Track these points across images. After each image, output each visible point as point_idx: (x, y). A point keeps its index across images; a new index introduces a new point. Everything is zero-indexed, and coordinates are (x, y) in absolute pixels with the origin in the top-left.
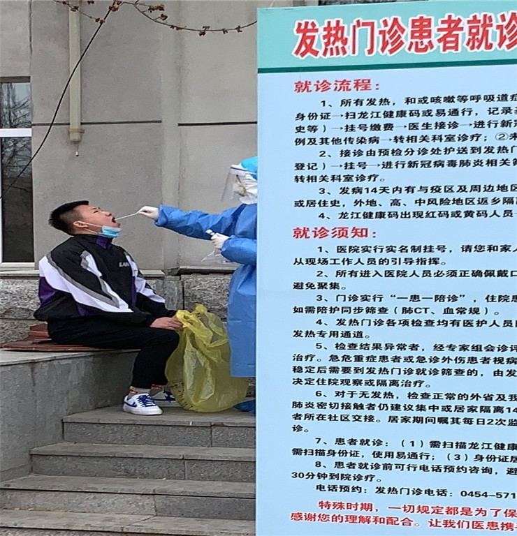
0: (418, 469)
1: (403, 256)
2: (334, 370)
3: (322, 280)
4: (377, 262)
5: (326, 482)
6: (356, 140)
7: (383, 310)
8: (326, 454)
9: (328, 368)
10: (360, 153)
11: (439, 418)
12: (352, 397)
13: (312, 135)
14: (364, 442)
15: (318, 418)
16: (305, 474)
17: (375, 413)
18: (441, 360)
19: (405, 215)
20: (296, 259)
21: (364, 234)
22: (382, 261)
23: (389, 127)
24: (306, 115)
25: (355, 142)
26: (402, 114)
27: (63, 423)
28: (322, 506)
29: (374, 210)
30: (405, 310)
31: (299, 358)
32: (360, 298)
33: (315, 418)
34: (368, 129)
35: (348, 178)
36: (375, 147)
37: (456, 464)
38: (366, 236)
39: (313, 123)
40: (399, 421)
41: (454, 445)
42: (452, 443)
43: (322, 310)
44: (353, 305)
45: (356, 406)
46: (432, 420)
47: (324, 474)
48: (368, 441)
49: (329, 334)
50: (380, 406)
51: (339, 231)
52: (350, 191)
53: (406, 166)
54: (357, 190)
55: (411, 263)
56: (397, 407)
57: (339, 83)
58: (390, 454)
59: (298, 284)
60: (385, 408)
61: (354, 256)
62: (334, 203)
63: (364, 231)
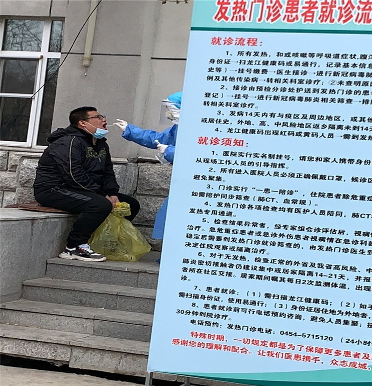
0: (255, 313)
1: (263, 161)
2: (211, 238)
3: (212, 174)
4: (247, 164)
5: (197, 318)
6: (244, 79)
7: (247, 198)
8: (199, 298)
9: (208, 236)
10: (245, 88)
11: (272, 277)
12: (220, 258)
13: (217, 74)
14: (224, 291)
15: (197, 271)
16: (185, 311)
17: (233, 270)
18: (278, 236)
19: (268, 132)
20: (198, 159)
21: (241, 144)
22: (250, 164)
23: (265, 71)
24: (216, 60)
25: (243, 81)
26: (274, 63)
27: (47, 264)
28: (192, 335)
29: (249, 128)
30: (261, 199)
31: (191, 228)
32: (233, 188)
33: (196, 271)
34: (252, 72)
35: (236, 105)
36: (255, 85)
37: (279, 311)
38: (242, 145)
39: (219, 66)
40: (247, 277)
41: (280, 297)
42: (279, 295)
43: (209, 195)
44: (229, 193)
45: (222, 265)
46: (267, 278)
47: (197, 312)
48: (226, 290)
49: (211, 213)
50: (236, 266)
51: (226, 141)
52: (236, 114)
53: (272, 99)
54: (240, 114)
55: (268, 166)
56: (247, 267)
57: (238, 40)
58: (239, 301)
59: (197, 175)
60: (240, 267)
61: (233, 159)
62: (226, 121)
63: (241, 142)
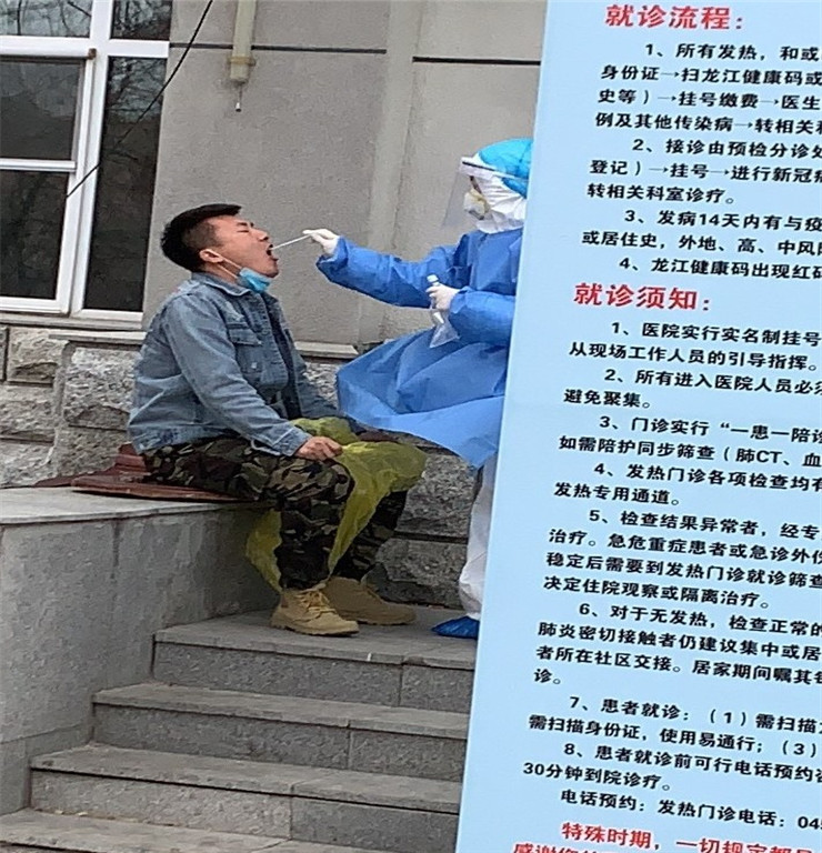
0: (732, 768)
1: (749, 349)
2: (614, 564)
3: (613, 387)
4: (706, 359)
5: (580, 786)
6: (694, 121)
7: (706, 452)
8: (584, 730)
9: (605, 559)
10: (697, 147)
11: (776, 670)
12: (638, 619)
13: (624, 108)
14: (650, 710)
15: (578, 657)
16: (546, 767)
17: (673, 653)
18: (790, 557)
19: (760, 270)
20: (575, 344)
21: (690, 302)
22: (714, 357)
23: (750, 100)
24: (620, 69)
25: (692, 126)
26: (773, 77)
28: (567, 833)
29: (711, 257)
30: (744, 455)
31: (559, 536)
32: (670, 426)
33: (573, 657)
34: (717, 102)
35: (675, 195)
36: (724, 137)
37: (795, 762)
38: (693, 306)
39: (628, 85)
40: (711, 671)
41: (797, 724)
42: (793, 720)
43: (607, 445)
44: (659, 439)
45: (644, 638)
46: (763, 673)
47: (578, 769)
48: (656, 707)
49: (612, 494)
50: (682, 641)
51: (651, 294)
52: (675, 219)
53: (771, 176)
54: (687, 218)
55: (761, 362)
56: (709, 644)
57: (678, 13)
58: (688, 737)
59: (573, 392)
60: (691, 644)
61: (668, 344)
62: (648, 240)
63: (690, 297)
